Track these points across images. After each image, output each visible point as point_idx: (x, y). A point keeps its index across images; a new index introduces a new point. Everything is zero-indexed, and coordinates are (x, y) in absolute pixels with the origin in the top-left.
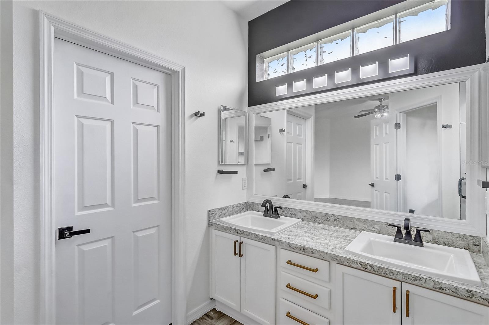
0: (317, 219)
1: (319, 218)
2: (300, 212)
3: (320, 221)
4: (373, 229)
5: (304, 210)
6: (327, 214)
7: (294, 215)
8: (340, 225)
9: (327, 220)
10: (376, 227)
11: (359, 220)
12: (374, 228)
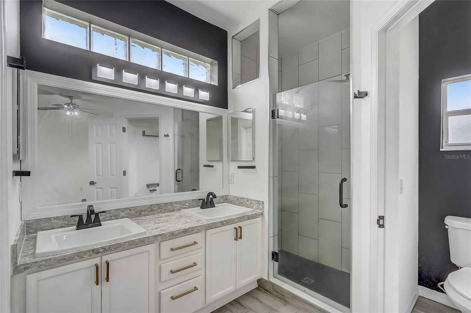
0: (142, 213)
1: (144, 211)
2: (123, 211)
3: (145, 213)
4: (186, 207)
5: (127, 208)
6: (151, 205)
7: (115, 216)
8: (163, 211)
9: (151, 211)
10: (187, 204)
11: (176, 203)
12: (186, 205)
